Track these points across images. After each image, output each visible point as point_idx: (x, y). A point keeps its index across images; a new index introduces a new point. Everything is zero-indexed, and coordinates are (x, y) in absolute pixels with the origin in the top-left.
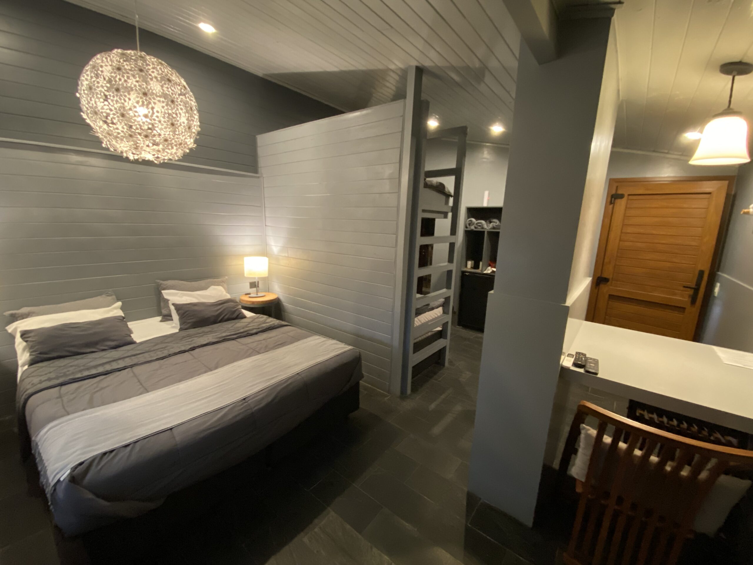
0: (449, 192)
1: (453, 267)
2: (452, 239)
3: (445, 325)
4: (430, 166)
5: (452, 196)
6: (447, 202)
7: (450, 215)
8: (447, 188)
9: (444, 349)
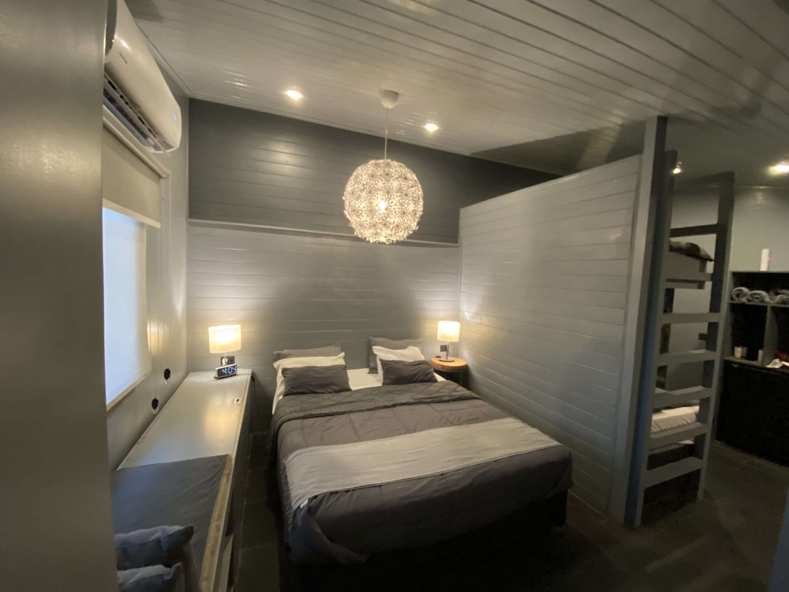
0: (707, 255)
1: (716, 356)
2: (714, 317)
3: (700, 439)
4: (677, 223)
5: (711, 260)
6: (703, 268)
7: (709, 285)
8: (704, 250)
9: (698, 472)
